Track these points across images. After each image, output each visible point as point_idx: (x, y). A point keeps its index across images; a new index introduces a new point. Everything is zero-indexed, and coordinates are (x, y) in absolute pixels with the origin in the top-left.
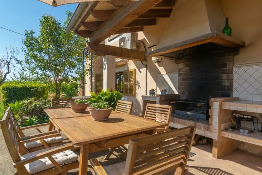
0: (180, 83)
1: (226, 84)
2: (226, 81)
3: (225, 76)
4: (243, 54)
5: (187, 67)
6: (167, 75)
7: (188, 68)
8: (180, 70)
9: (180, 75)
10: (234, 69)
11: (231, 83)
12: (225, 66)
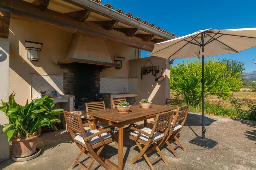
0: (66, 84)
1: (97, 86)
2: (97, 84)
3: (96, 82)
4: (104, 72)
5: (72, 72)
6: (48, 77)
7: (73, 74)
8: (65, 74)
9: (64, 78)
10: (100, 79)
11: (99, 86)
12: (96, 76)
